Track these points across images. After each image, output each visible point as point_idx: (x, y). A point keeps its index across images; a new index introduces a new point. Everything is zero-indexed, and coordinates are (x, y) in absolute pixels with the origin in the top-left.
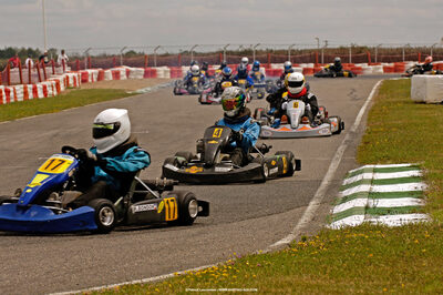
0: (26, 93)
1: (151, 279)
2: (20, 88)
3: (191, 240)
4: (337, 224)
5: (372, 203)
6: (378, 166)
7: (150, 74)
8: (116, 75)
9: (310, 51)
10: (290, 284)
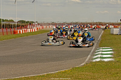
2: (29, 30)
4: (94, 61)
5: (102, 56)
6: (103, 48)
8: (49, 27)
9: (90, 23)
10: (83, 74)
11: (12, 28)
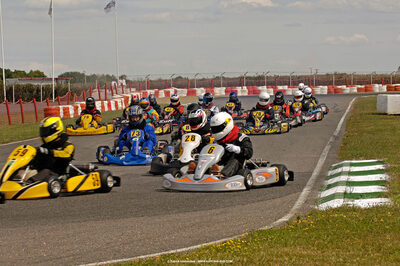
0: (103, 107)
1: (184, 249)
3: (215, 217)
4: (323, 206)
5: (349, 189)
6: (354, 162)
7: (191, 93)
8: (167, 94)
9: (305, 77)
10: (287, 254)
11: (38, 100)
